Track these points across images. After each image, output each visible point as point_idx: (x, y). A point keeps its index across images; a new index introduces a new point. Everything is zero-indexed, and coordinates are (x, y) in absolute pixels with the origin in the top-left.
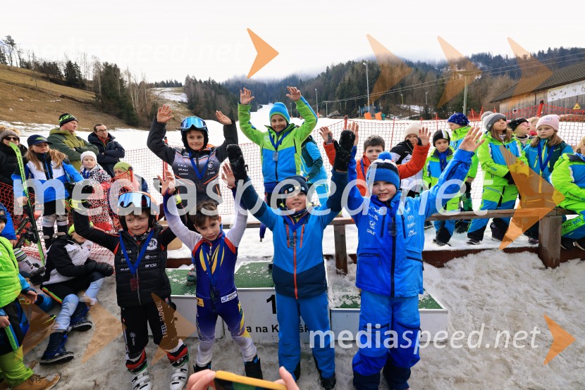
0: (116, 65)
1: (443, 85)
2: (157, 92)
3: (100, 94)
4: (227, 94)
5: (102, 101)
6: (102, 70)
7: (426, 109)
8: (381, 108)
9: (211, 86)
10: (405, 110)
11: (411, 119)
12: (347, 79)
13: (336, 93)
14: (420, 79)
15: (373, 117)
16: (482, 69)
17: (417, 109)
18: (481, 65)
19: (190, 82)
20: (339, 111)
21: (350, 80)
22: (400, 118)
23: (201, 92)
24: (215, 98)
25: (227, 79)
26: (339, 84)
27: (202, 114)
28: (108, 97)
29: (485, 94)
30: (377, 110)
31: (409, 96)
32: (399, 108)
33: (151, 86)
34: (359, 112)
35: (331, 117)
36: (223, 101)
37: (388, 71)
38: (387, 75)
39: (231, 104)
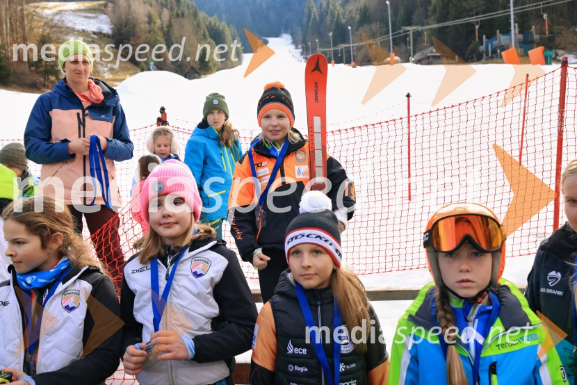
8: (536, 37)
13: (431, 8)
15: (524, 57)
30: (526, 44)
34: (482, 48)
35: (419, 62)
36: (186, 30)
39: (203, 36)
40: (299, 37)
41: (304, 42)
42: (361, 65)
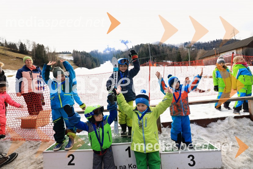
0: (42, 45)
1: (179, 52)
2: (60, 56)
3: (35, 57)
4: (91, 57)
5: (35, 60)
6: (36, 47)
7: (173, 62)
9: (84, 53)
10: (165, 63)
11: (168, 66)
12: (141, 50)
14: (170, 50)
15: (153, 65)
16: (193, 46)
17: (169, 62)
19: (75, 52)
21: (142, 51)
22: (163, 66)
23: (79, 56)
24: (86, 58)
25: (91, 51)
26: (138, 52)
27: (80, 65)
28: (38, 58)
29: (196, 56)
32: (162, 62)
33: (58, 53)
34: (146, 63)
36: (89, 59)
37: (157, 47)
38: (157, 49)
39: (92, 61)
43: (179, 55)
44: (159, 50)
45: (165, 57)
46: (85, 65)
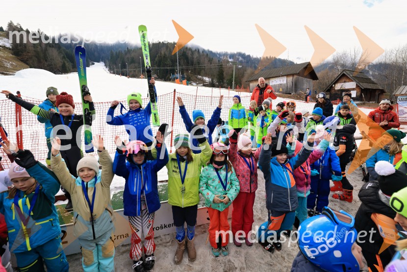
1: (222, 65)
7: (212, 80)
8: (186, 76)
10: (200, 79)
11: (204, 85)
12: (163, 53)
13: (155, 62)
14: (209, 61)
15: (181, 82)
16: (241, 62)
17: (207, 79)
18: (241, 59)
19: (14, 29)
20: (157, 75)
21: (165, 54)
22: (197, 84)
26: (157, 56)
29: (243, 76)
30: (183, 78)
31: (203, 71)
32: (197, 77)
34: (171, 77)
36: (54, 53)
37: (190, 52)
38: (189, 55)
39: (64, 57)
40: (108, 63)
41: (109, 66)
42: (131, 77)
43: (222, 70)
44: (193, 58)
45: (200, 71)
46: (46, 64)
